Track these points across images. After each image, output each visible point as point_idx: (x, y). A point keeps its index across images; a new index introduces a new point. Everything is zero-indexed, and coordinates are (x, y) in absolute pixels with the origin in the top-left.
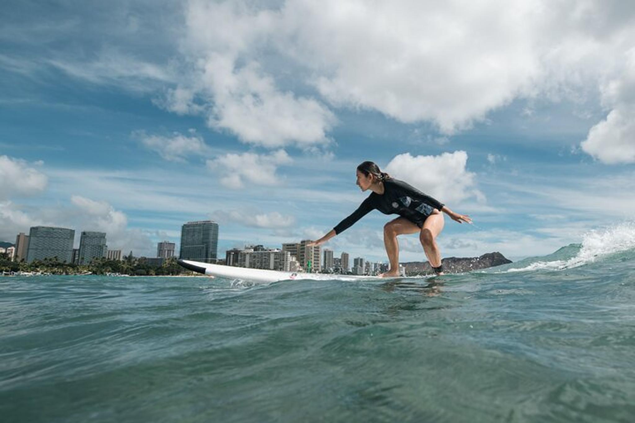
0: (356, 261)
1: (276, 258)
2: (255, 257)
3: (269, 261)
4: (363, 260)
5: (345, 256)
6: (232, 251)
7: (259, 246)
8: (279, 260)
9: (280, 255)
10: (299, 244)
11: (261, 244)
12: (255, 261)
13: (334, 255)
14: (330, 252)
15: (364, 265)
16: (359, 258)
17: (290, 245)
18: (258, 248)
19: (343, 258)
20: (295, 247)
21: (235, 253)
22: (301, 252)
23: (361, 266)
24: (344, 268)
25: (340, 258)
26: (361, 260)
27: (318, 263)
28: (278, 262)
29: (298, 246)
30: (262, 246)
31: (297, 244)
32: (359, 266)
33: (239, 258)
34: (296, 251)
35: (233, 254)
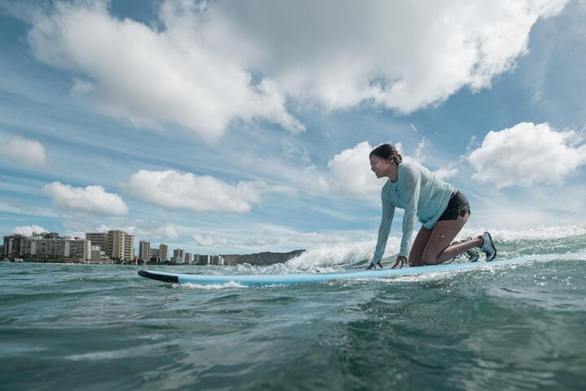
0: (176, 252)
1: (72, 245)
2: (43, 244)
3: (63, 249)
4: (183, 252)
5: (164, 248)
6: (11, 237)
7: (52, 234)
8: (76, 248)
9: (77, 244)
10: (106, 234)
11: (56, 232)
12: (44, 248)
13: (150, 246)
14: (146, 243)
15: (184, 256)
16: (179, 249)
17: (95, 234)
18: (50, 235)
19: (162, 249)
20: (101, 236)
21: (15, 239)
22: (110, 242)
23: (181, 256)
24: (162, 258)
25: (158, 248)
26: (181, 251)
27: (129, 253)
28: (76, 250)
29: (105, 236)
30: (57, 234)
31: (104, 234)
32: (179, 257)
33: (22, 245)
34: (103, 240)
35: (13, 241)
